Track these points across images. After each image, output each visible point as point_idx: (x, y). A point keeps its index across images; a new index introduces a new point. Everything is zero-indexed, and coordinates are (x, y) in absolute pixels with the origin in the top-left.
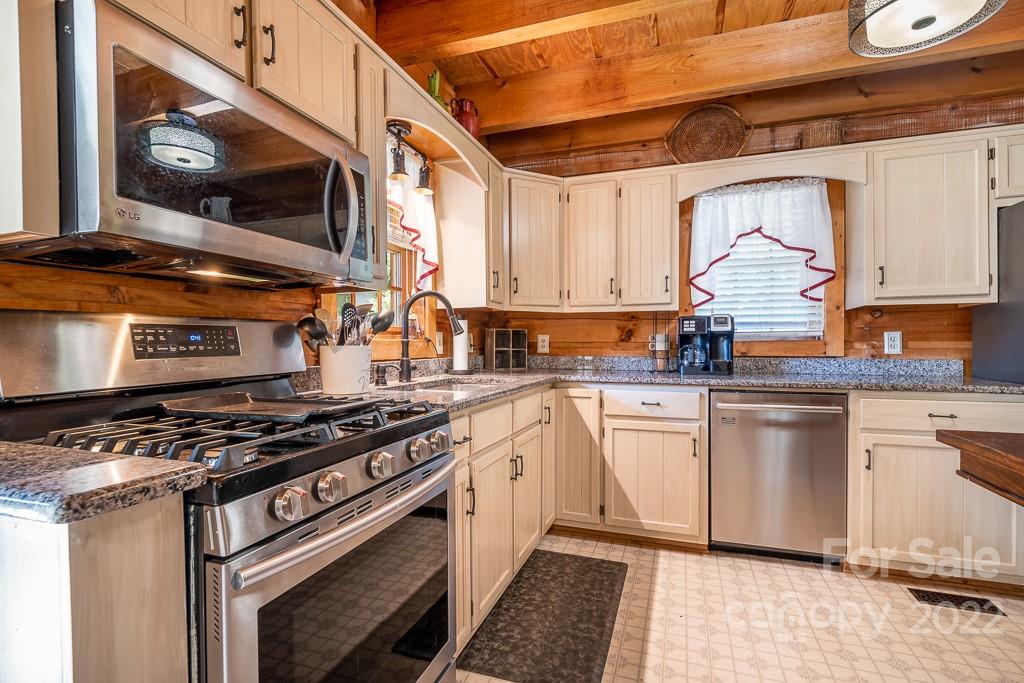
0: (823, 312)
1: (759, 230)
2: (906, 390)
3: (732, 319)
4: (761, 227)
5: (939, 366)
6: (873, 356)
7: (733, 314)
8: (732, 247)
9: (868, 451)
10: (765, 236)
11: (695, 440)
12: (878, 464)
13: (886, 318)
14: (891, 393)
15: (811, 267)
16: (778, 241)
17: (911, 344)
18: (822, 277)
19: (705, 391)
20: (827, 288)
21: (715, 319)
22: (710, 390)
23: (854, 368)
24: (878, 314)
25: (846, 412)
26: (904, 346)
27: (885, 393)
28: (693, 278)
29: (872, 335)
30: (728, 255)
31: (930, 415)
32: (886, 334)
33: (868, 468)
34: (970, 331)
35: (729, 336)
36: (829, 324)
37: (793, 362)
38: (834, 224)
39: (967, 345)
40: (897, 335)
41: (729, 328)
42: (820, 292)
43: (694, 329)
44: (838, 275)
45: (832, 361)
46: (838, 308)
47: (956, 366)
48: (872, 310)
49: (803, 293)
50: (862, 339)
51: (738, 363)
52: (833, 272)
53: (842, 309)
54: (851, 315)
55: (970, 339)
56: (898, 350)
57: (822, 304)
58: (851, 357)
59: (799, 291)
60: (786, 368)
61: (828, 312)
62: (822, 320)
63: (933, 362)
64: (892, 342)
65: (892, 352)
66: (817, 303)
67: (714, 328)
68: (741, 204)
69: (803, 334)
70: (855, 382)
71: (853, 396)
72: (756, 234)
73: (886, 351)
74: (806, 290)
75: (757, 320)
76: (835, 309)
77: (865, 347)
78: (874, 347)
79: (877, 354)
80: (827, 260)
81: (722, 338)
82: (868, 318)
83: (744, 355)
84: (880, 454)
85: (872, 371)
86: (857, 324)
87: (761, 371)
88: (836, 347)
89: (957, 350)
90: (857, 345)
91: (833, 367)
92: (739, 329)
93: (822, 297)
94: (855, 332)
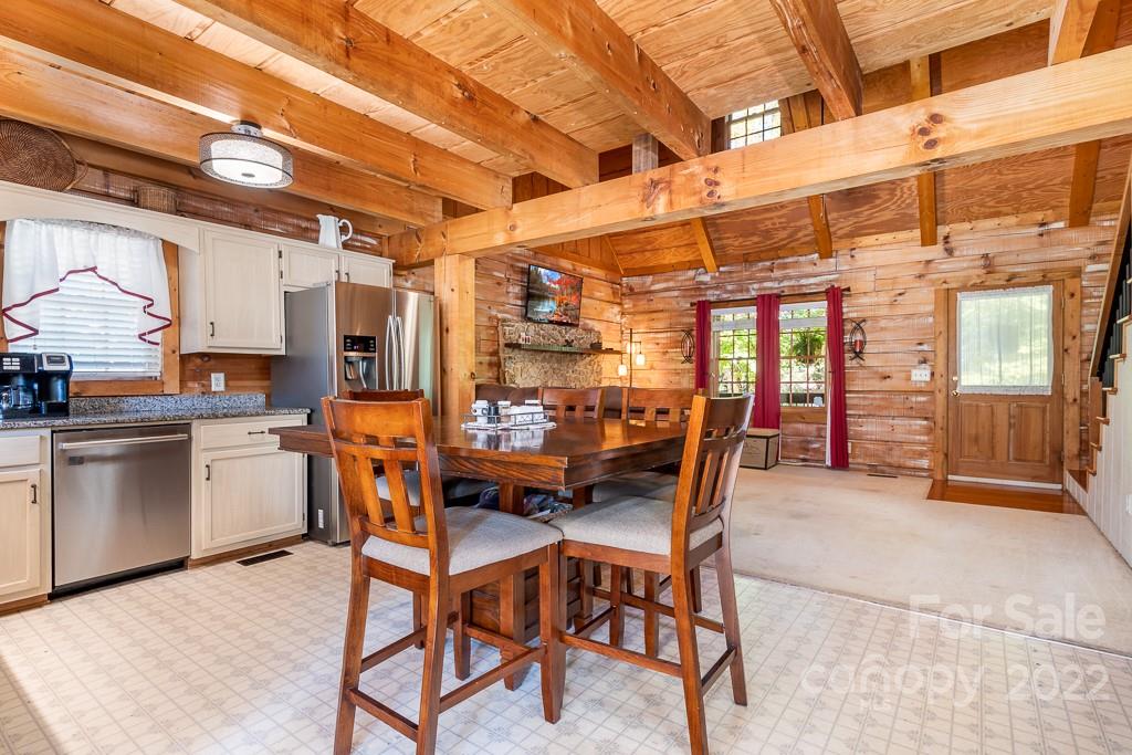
0: (160, 355)
1: (93, 269)
2: (234, 416)
3: (69, 357)
4: (96, 268)
5: (250, 399)
6: (203, 393)
7: (69, 352)
8: (61, 280)
9: (207, 466)
10: (100, 277)
11: (34, 487)
12: (214, 476)
13: (212, 362)
14: (225, 419)
15: (149, 314)
16: (116, 284)
17: (231, 383)
18: (160, 323)
19: (47, 433)
20: (164, 334)
21: (48, 358)
22: (53, 432)
23: (188, 403)
24: (206, 359)
25: (190, 438)
26: (226, 385)
27: (218, 420)
28: (9, 309)
29: (202, 376)
30: (57, 290)
31: (250, 433)
32: (213, 375)
33: (208, 479)
34: (269, 374)
35: (65, 376)
36: (166, 366)
37: (132, 401)
38: (170, 279)
39: (266, 383)
40: (222, 376)
41: (66, 367)
42: (157, 337)
43: (18, 368)
44: (174, 323)
45: (169, 398)
46: (174, 352)
47: (261, 398)
48: (202, 355)
49: (141, 337)
50: (194, 379)
51: (73, 403)
52: (168, 320)
53: (177, 353)
54: (185, 359)
55: (269, 379)
56: (222, 388)
57: (159, 348)
58: (186, 395)
59: (137, 334)
60: (125, 406)
61: (165, 355)
62: (159, 362)
63: (246, 397)
64: (218, 381)
65: (217, 389)
66: (155, 346)
67: (47, 367)
68: (71, 238)
69: (142, 375)
70: (197, 413)
71: (195, 424)
72: (90, 273)
73: (213, 389)
74: (145, 334)
75: (92, 360)
76: (170, 352)
77: (197, 385)
78: (203, 386)
79: (207, 391)
80: (163, 308)
81: (55, 379)
82: (199, 361)
83: (77, 395)
84: (216, 467)
85: (202, 404)
86: (191, 366)
87: (98, 411)
88: (173, 386)
89: (262, 388)
90: (190, 384)
91: (170, 404)
92: (76, 369)
93: (159, 341)
94: (188, 373)
